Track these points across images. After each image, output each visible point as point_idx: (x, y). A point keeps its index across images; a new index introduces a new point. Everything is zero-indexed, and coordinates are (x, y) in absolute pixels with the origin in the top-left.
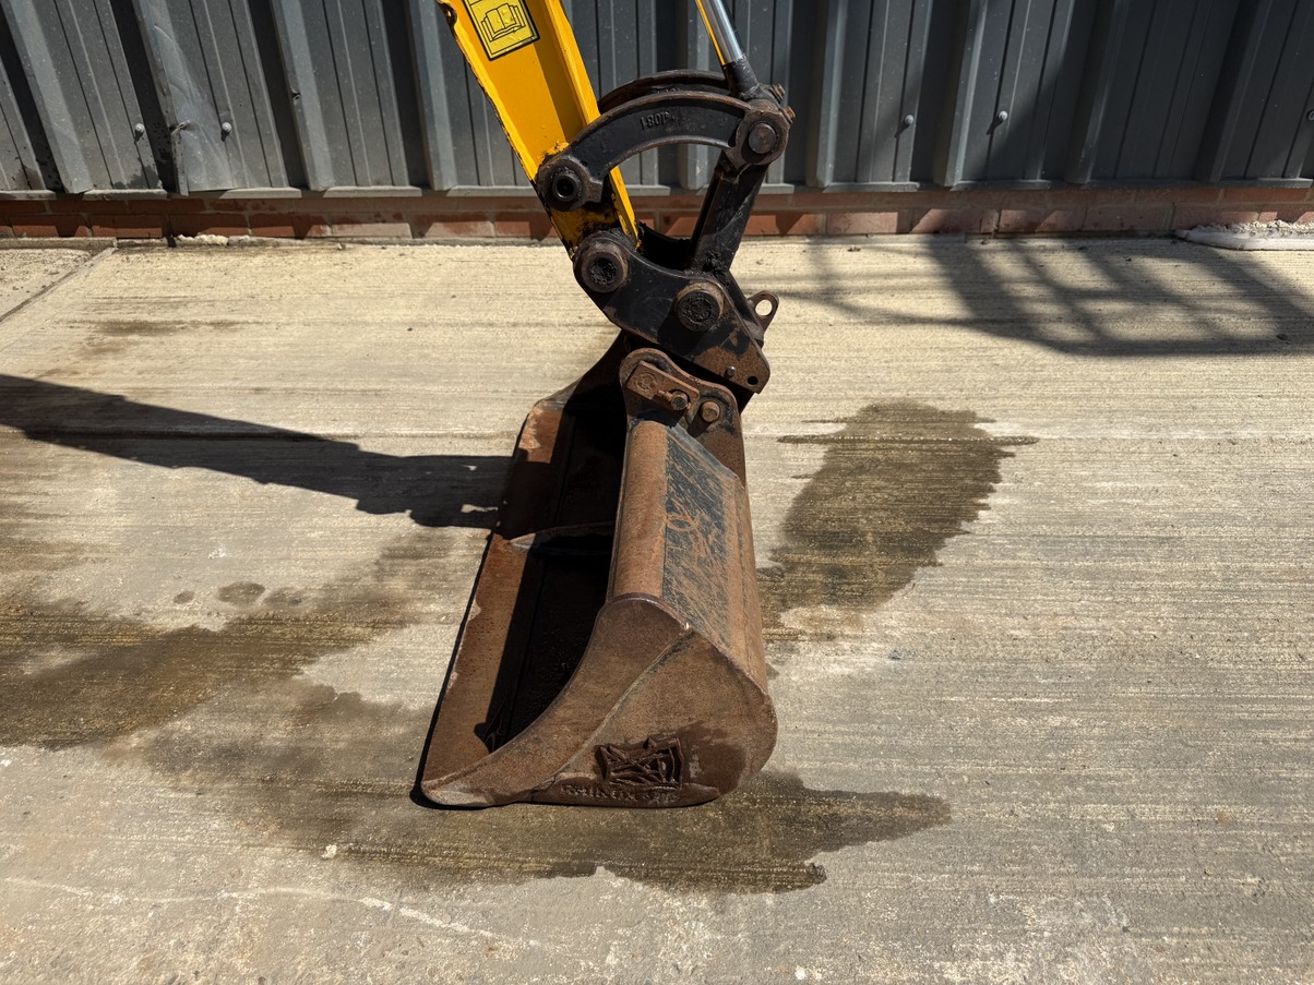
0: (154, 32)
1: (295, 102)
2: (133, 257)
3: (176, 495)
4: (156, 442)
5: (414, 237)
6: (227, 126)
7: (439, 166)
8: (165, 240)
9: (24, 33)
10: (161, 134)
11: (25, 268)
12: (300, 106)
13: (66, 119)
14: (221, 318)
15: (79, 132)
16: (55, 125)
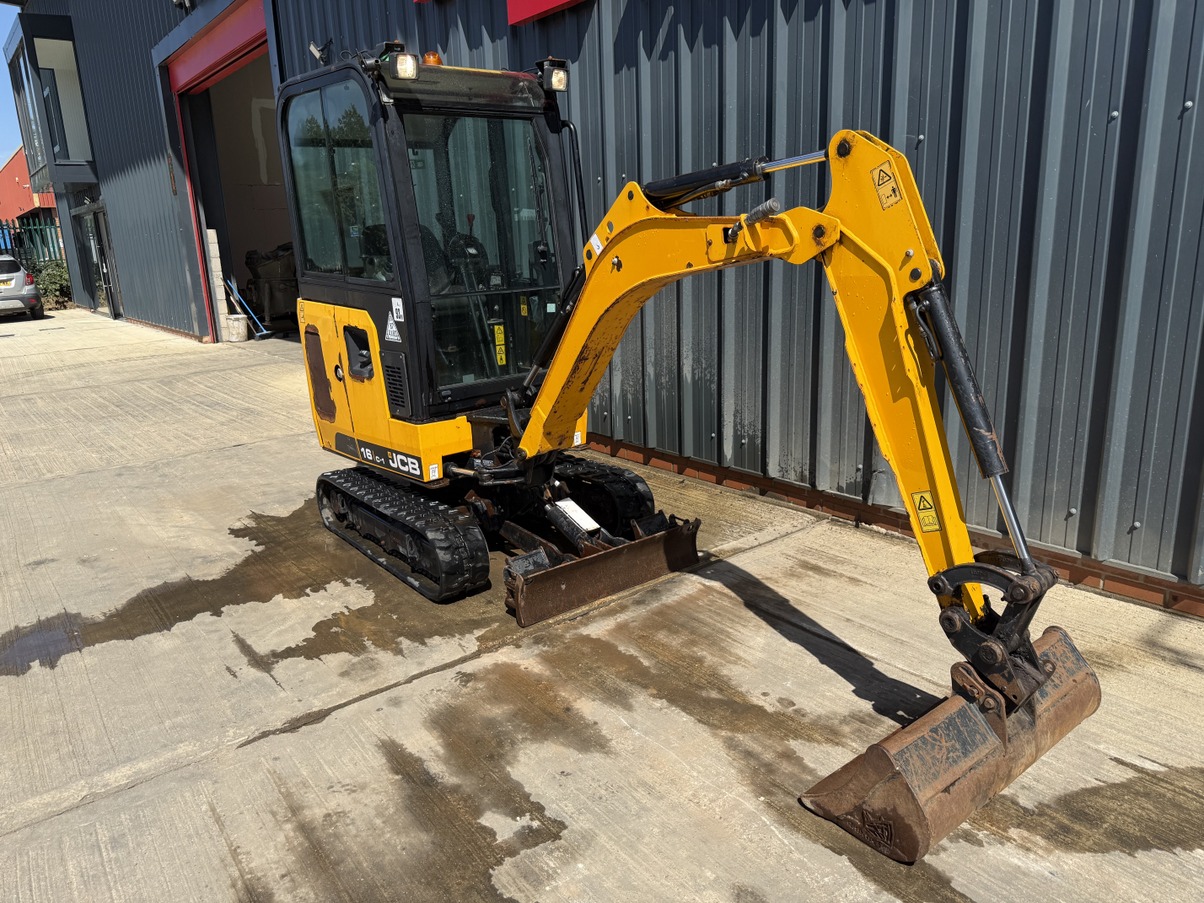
2: (834, 528)
8: (855, 523)
10: (869, 472)
11: (784, 520)
14: (855, 576)
15: (832, 462)
16: (822, 457)
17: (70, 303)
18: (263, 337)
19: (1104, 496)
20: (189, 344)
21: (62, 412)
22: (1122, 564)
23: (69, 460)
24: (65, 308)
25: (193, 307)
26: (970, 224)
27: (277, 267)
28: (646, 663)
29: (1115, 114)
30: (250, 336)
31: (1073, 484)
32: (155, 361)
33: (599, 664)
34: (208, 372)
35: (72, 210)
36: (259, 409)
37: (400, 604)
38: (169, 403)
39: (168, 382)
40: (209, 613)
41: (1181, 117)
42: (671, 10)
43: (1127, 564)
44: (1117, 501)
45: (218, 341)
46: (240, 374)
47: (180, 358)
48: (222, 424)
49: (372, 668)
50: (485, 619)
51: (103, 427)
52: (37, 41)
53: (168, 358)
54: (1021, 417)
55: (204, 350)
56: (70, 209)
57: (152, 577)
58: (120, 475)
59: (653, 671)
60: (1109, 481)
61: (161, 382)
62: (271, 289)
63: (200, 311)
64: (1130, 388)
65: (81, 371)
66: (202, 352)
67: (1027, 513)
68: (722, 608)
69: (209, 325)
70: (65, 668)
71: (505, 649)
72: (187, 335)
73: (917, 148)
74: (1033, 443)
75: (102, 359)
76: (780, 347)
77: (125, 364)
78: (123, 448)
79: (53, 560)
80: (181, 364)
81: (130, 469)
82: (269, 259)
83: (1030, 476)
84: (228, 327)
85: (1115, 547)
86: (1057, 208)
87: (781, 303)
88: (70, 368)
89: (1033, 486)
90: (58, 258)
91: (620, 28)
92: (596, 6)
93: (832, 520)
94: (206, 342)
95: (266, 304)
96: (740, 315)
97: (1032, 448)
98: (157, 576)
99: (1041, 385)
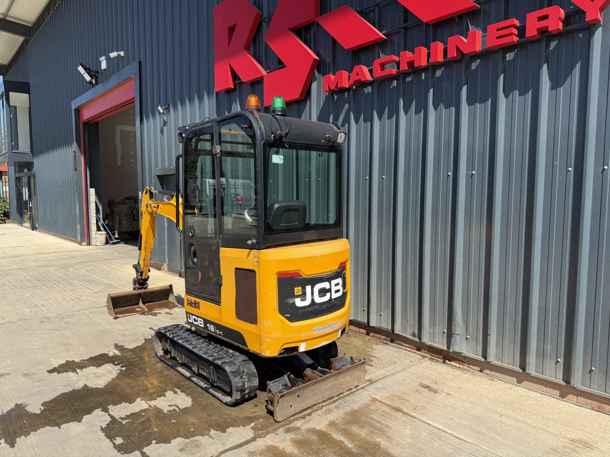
0: (456, 311)
1: (489, 336)
2: (433, 363)
3: (423, 440)
4: (422, 423)
5: (517, 383)
6: (468, 337)
7: (529, 366)
8: (443, 360)
9: (425, 303)
10: (450, 335)
11: (405, 358)
12: (490, 338)
13: (428, 324)
14: (449, 392)
15: (430, 328)
16: (425, 325)
17: (8, 220)
18: (114, 244)
19: (575, 353)
20: (75, 246)
21: (7, 283)
22: (586, 389)
23: (13, 312)
24: (5, 222)
25: (78, 226)
26: (500, 214)
27: (124, 209)
28: (350, 446)
29: (570, 169)
30: (107, 243)
31: (559, 346)
32: (57, 255)
33: (324, 446)
34: (86, 262)
35: (17, 174)
36: (116, 285)
37: (206, 405)
38: (66, 280)
39: (64, 267)
40: (100, 409)
41: (602, 173)
42: (347, 106)
43: (589, 389)
44: (582, 356)
45: (90, 245)
46: (103, 264)
47: (70, 254)
48: (96, 293)
49: (197, 446)
50: (255, 416)
51: (31, 293)
52: (11, 94)
53: (63, 254)
54: (530, 310)
55: (82, 249)
56: (15, 173)
57: (66, 386)
58: (42, 322)
59: (354, 451)
60: (578, 345)
61: (60, 267)
62: (120, 219)
63: (82, 229)
64: (585, 299)
65: (16, 259)
66: (82, 251)
67: (535, 360)
68: (384, 411)
69: (86, 237)
70: (20, 444)
71: (269, 436)
72: (73, 241)
73: (471, 177)
74: (536, 324)
75: (27, 253)
76: (401, 266)
77: (40, 256)
78: (43, 305)
79: (8, 374)
80: (71, 257)
81: (48, 318)
82: (121, 204)
83: (535, 341)
84: (96, 238)
85: (582, 380)
86: (543, 210)
87: (401, 245)
88: (10, 257)
89: (537, 346)
90: (5, 197)
91: (320, 112)
92: (308, 101)
93: (430, 358)
94: (83, 245)
95: (117, 226)
96: (380, 249)
97: (536, 326)
98: (68, 385)
99: (539, 295)
